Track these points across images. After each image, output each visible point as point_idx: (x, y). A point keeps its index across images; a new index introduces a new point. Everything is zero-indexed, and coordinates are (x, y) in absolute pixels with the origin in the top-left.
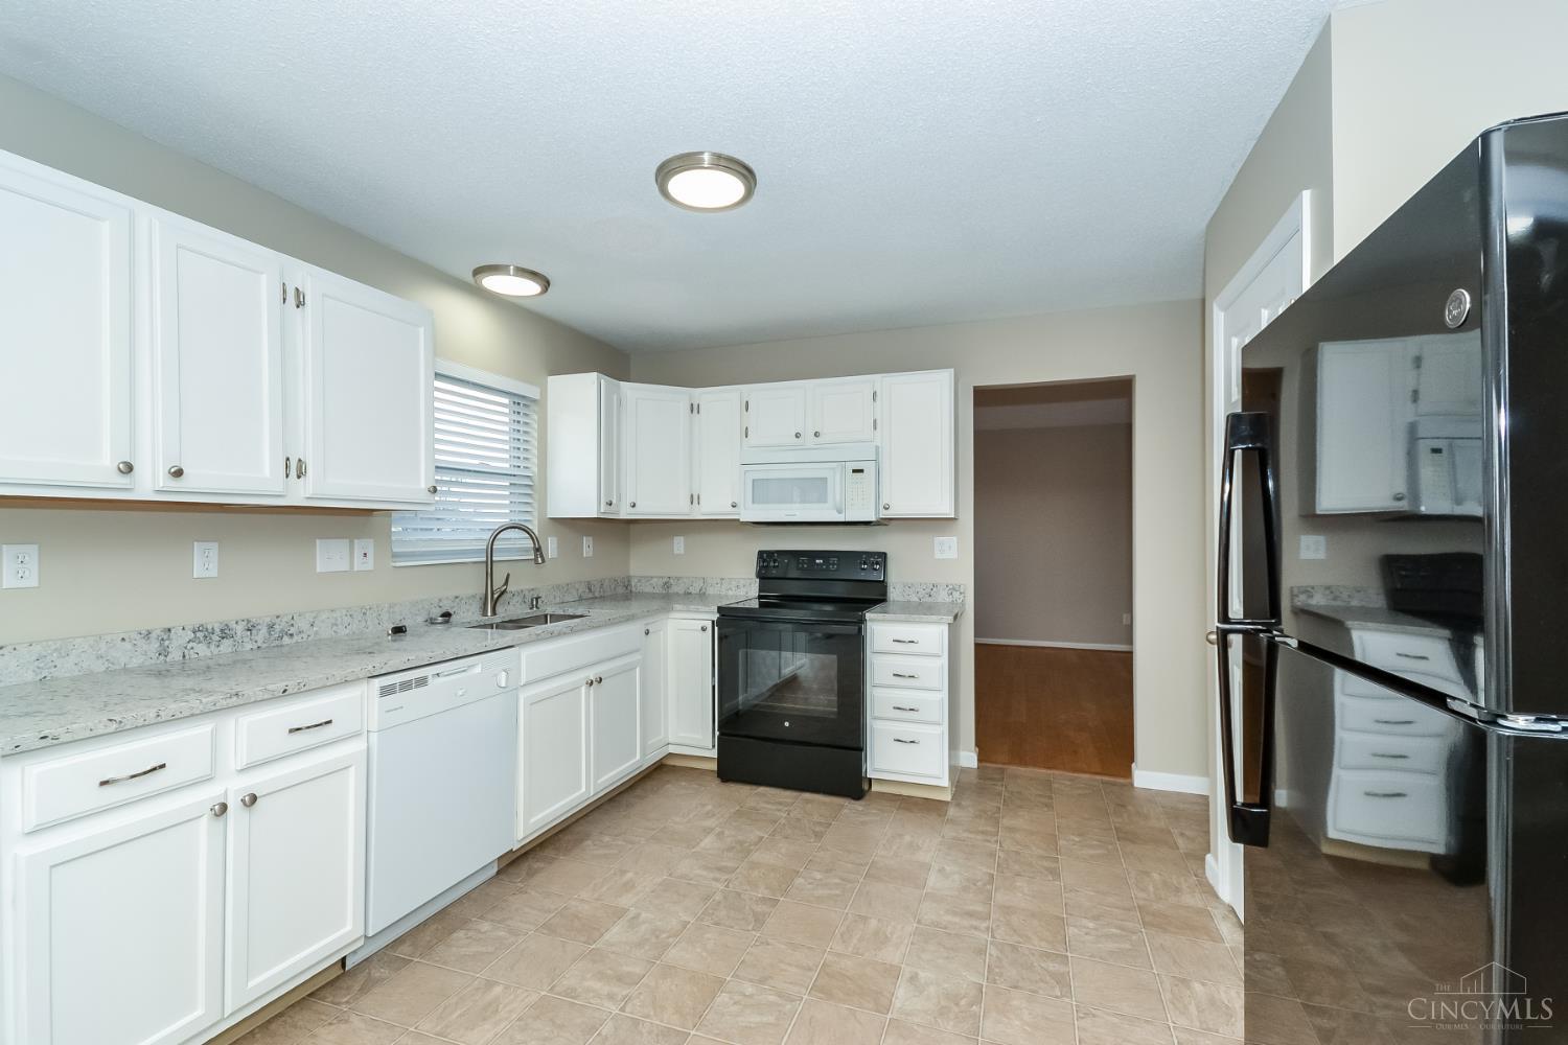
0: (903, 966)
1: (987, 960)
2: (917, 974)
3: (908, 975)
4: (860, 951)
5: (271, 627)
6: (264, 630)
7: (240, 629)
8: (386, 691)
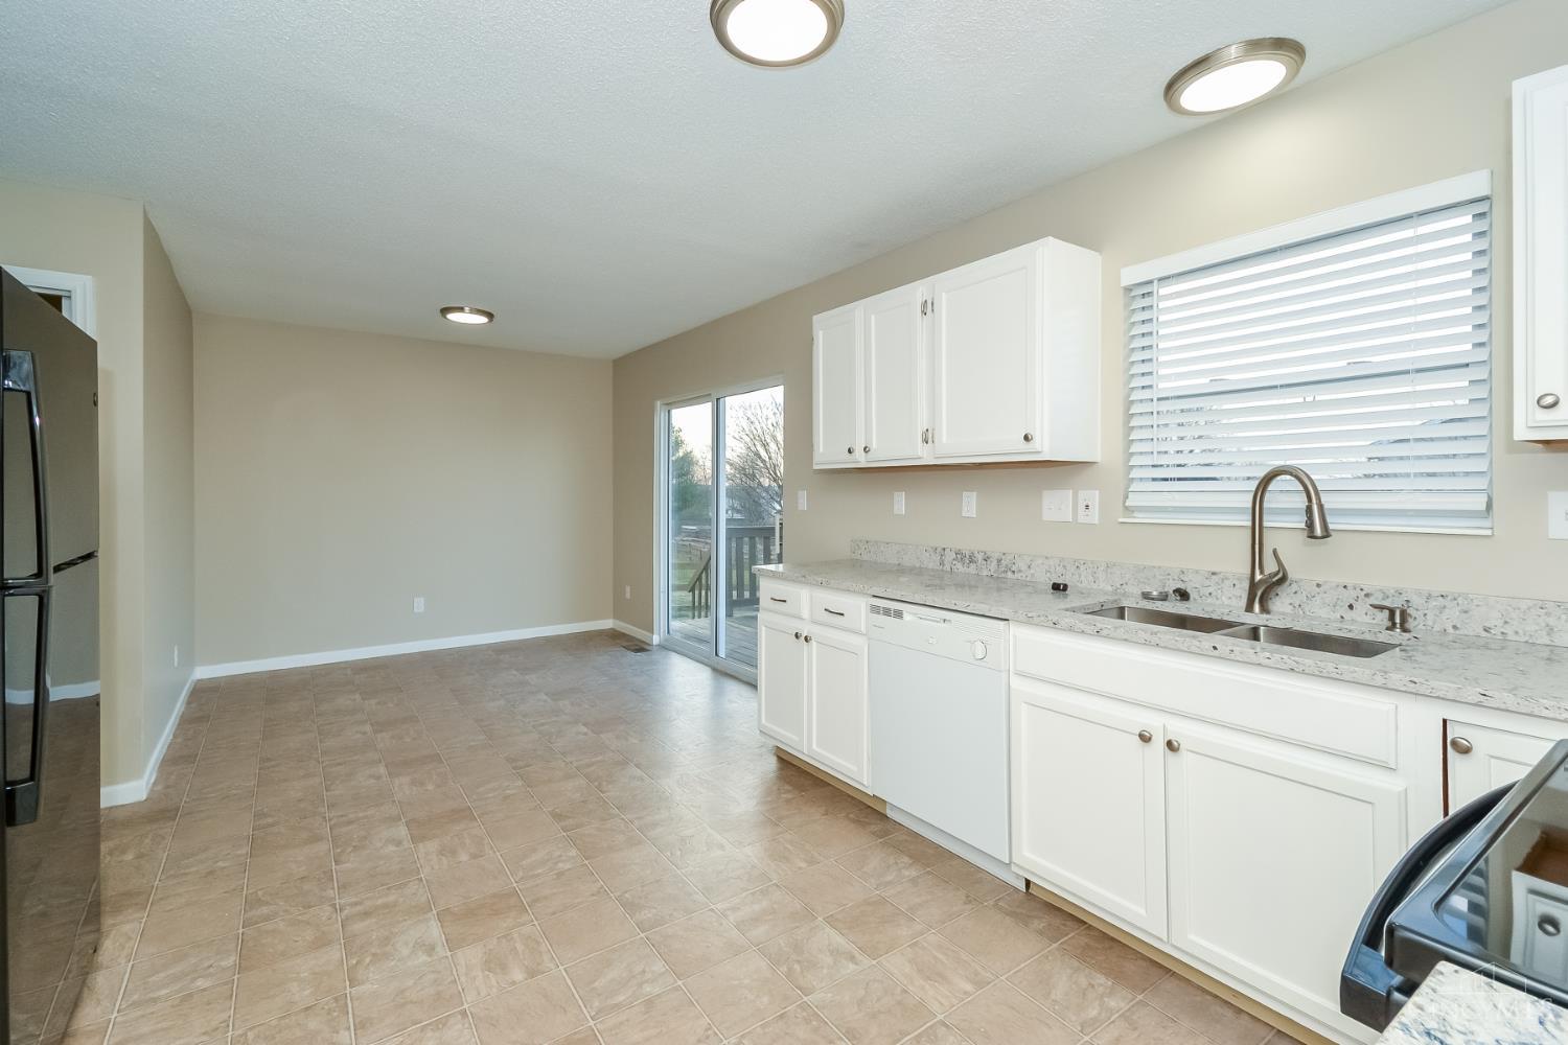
0: (449, 954)
1: (351, 1020)
2: (430, 956)
3: (439, 949)
4: (504, 941)
5: (999, 561)
6: (995, 562)
7: (980, 557)
8: (875, 609)
